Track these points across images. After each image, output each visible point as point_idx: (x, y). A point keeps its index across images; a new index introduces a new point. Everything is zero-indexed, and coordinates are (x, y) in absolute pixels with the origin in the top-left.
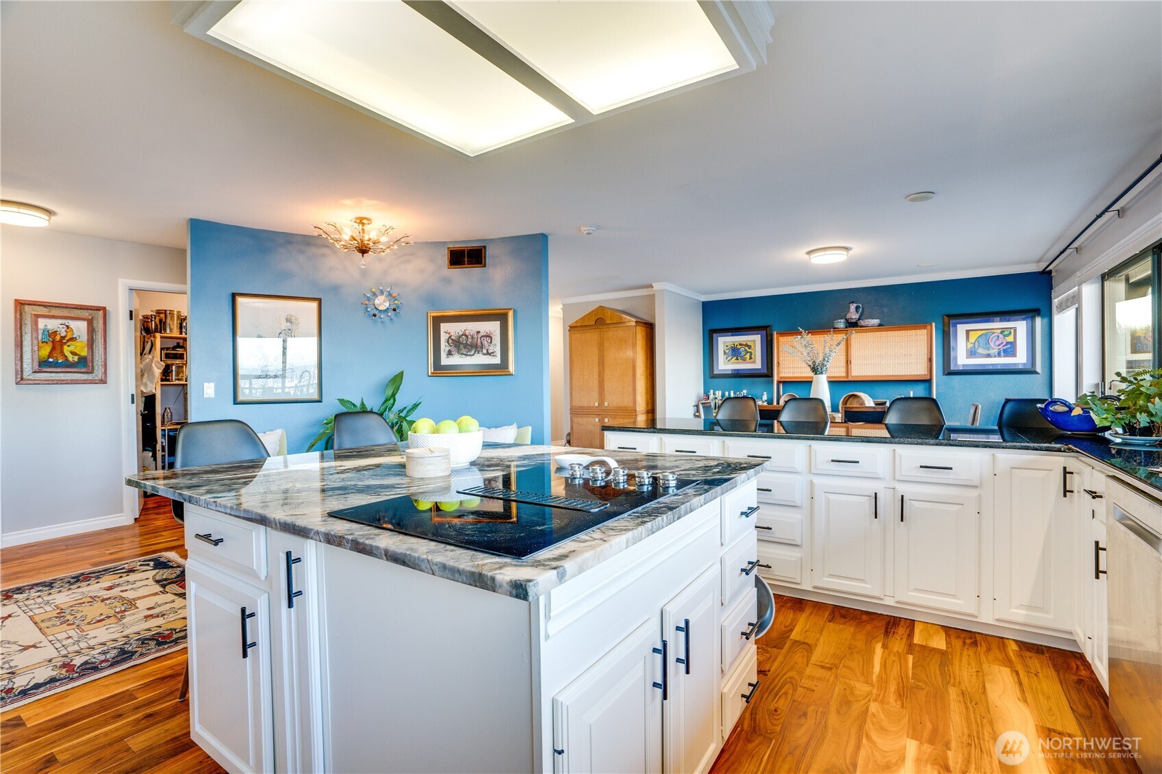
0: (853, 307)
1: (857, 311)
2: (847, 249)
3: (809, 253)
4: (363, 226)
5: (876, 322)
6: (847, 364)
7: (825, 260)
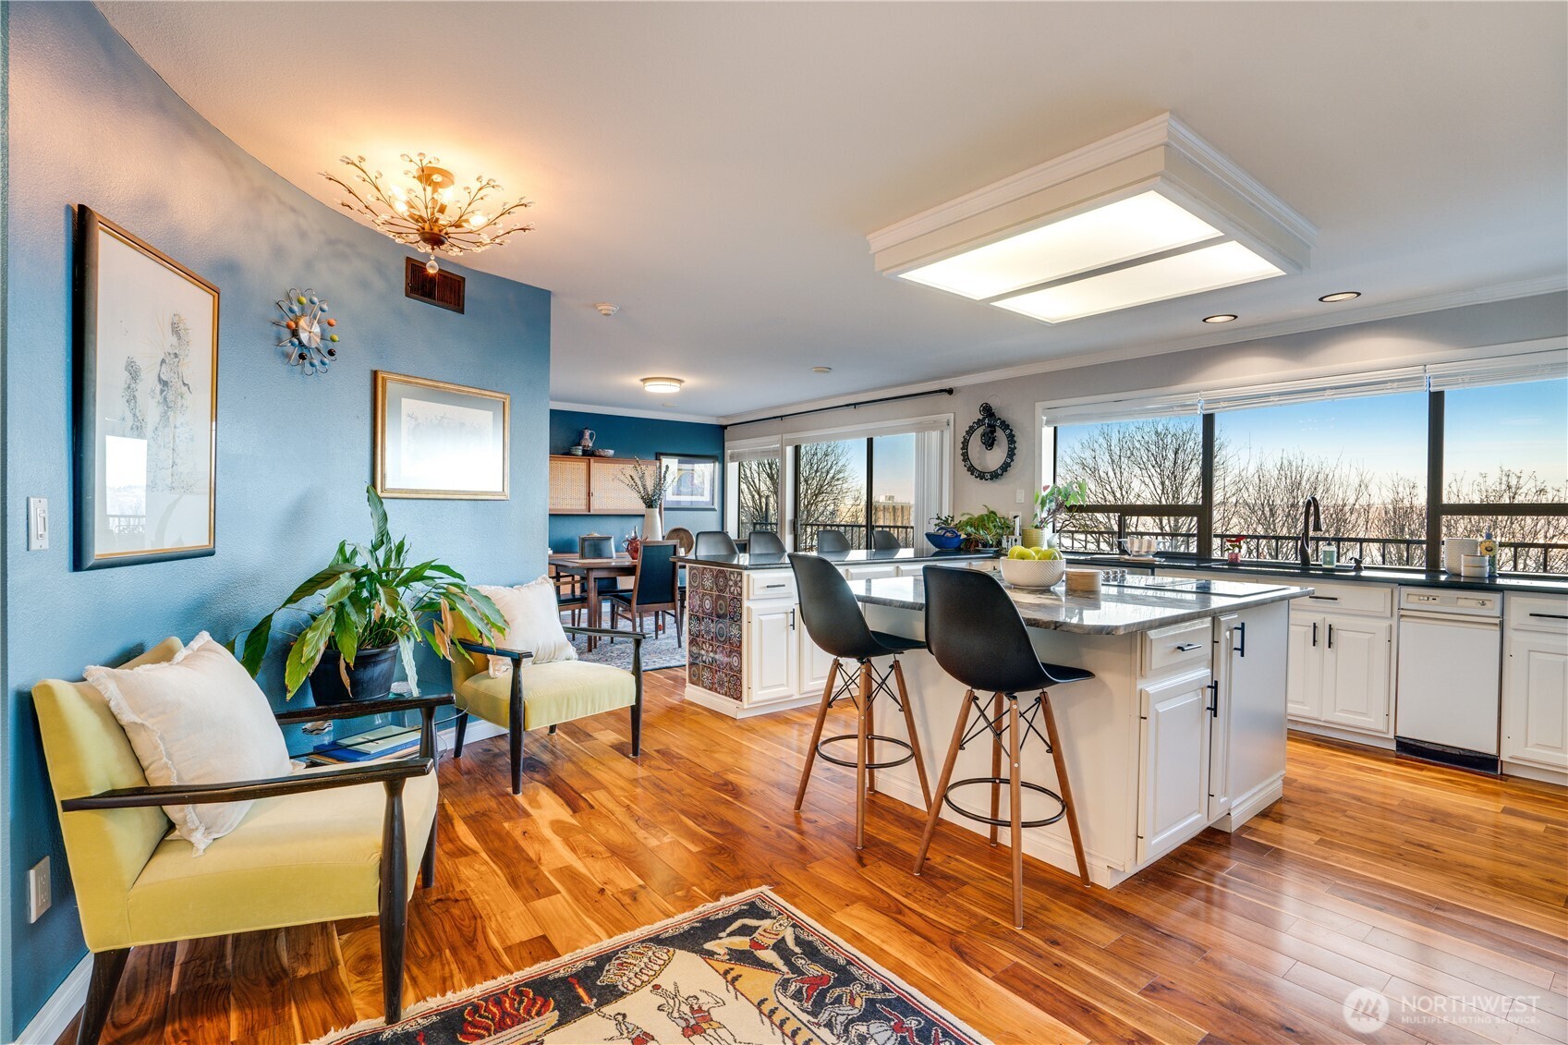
0: (587, 433)
1: (591, 438)
2: (680, 381)
3: (644, 380)
4: (435, 191)
5: (611, 452)
6: (589, 496)
7: (656, 388)
